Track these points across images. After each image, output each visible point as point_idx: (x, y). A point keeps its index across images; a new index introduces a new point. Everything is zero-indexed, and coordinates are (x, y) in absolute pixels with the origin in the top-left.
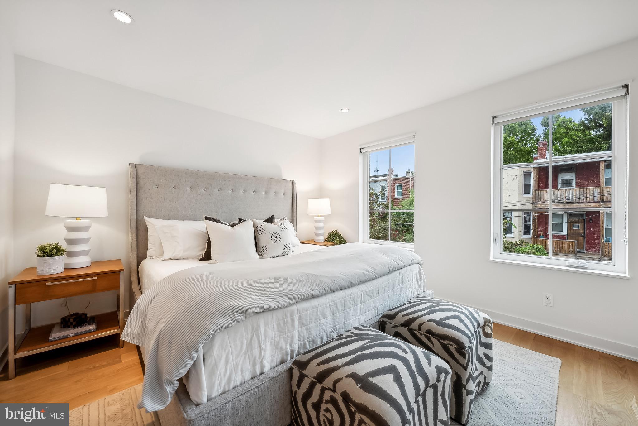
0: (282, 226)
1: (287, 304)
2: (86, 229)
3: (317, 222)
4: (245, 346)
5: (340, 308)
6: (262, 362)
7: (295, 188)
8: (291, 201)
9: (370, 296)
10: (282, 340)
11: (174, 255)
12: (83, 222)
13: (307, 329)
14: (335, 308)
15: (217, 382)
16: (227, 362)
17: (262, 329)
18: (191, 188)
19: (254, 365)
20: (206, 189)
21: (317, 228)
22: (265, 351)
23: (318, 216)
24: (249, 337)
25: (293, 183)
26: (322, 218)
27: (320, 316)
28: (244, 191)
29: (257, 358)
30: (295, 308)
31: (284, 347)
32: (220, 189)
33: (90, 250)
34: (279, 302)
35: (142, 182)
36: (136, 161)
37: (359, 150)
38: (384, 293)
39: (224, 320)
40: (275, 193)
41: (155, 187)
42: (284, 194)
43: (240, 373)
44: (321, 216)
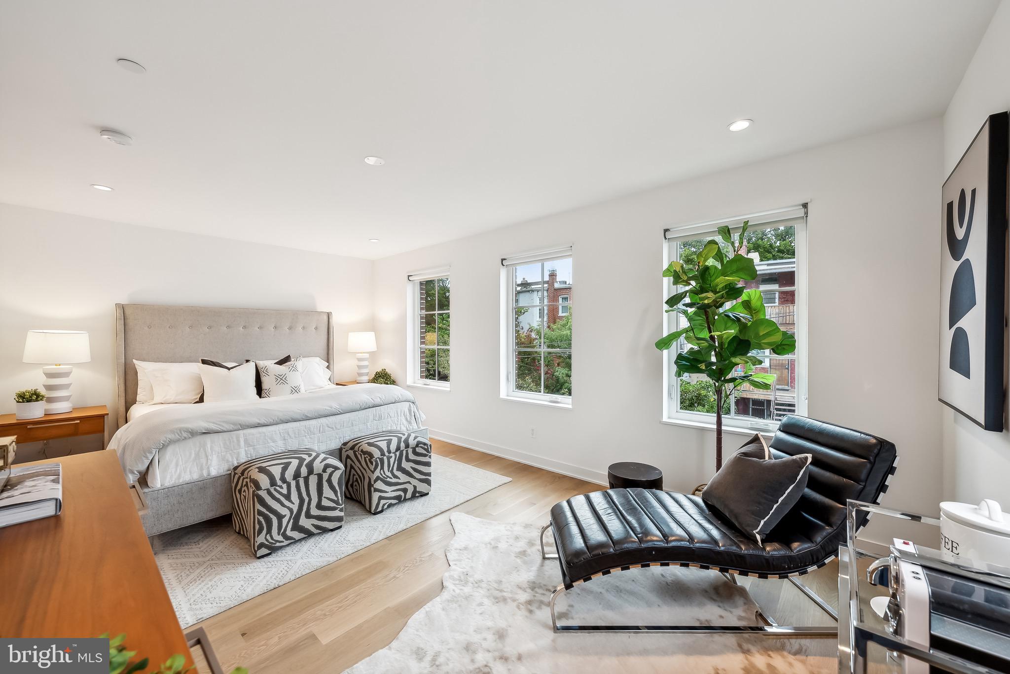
0: (291, 367)
1: (232, 429)
2: (66, 374)
3: (360, 360)
4: (193, 456)
5: (293, 436)
6: (208, 468)
7: (331, 320)
8: (326, 336)
9: (332, 428)
10: (228, 455)
11: (164, 399)
12: (64, 368)
13: (254, 449)
14: (286, 435)
15: (168, 477)
16: (177, 465)
17: (209, 446)
18: (191, 327)
19: (202, 469)
20: (210, 327)
21: (359, 367)
22: (211, 460)
23: (361, 353)
24: (197, 449)
25: (329, 315)
26: (367, 356)
27: (268, 440)
28: (260, 328)
29: (204, 465)
30: (241, 432)
31: (231, 460)
32: (228, 327)
33: (71, 396)
34: (223, 426)
35: (130, 322)
36: (123, 301)
37: (407, 277)
38: (353, 426)
39: (173, 436)
40: (304, 328)
41: (146, 328)
42: (316, 328)
43: (189, 473)
44: (364, 353)
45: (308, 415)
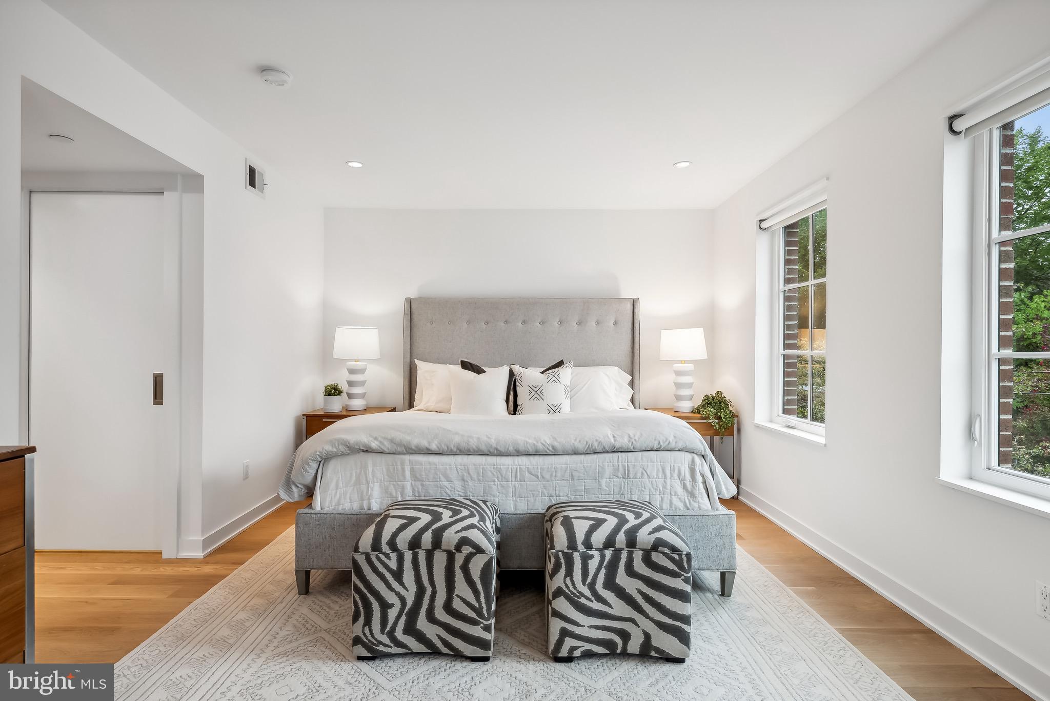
1: (394, 451)
2: (362, 371)
3: (678, 373)
4: (354, 478)
5: (475, 476)
6: (369, 499)
7: (636, 311)
8: (630, 336)
9: (537, 477)
10: (392, 486)
12: (360, 365)
13: (422, 485)
14: (465, 474)
15: (328, 499)
16: (337, 487)
17: (370, 469)
18: (468, 322)
19: (362, 500)
20: (487, 323)
21: (678, 386)
22: (372, 489)
23: (681, 362)
24: (358, 471)
25: (634, 303)
26: (690, 367)
27: (440, 475)
28: (543, 323)
29: (365, 494)
30: (407, 457)
31: (394, 494)
32: (506, 322)
33: (366, 393)
34: (384, 445)
35: (415, 317)
37: (756, 225)
39: (330, 447)
40: (598, 322)
41: (428, 324)
42: (615, 323)
43: (349, 501)
44: (685, 362)
45: (499, 448)
